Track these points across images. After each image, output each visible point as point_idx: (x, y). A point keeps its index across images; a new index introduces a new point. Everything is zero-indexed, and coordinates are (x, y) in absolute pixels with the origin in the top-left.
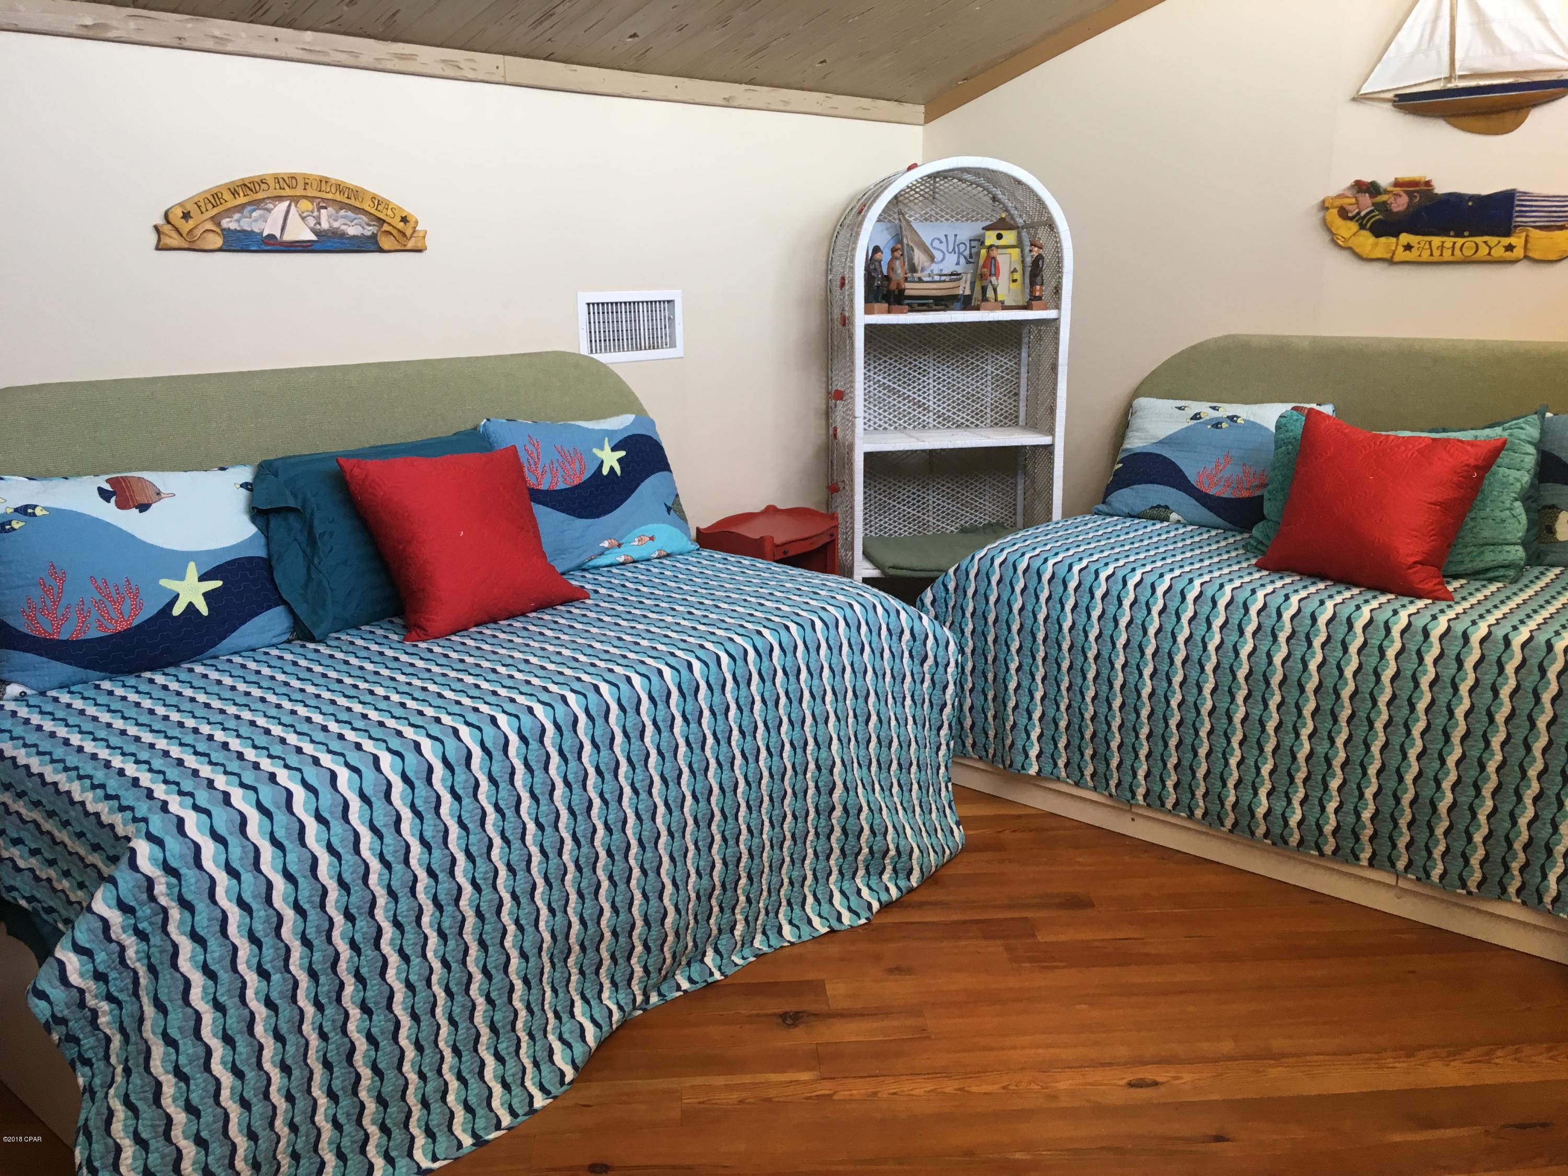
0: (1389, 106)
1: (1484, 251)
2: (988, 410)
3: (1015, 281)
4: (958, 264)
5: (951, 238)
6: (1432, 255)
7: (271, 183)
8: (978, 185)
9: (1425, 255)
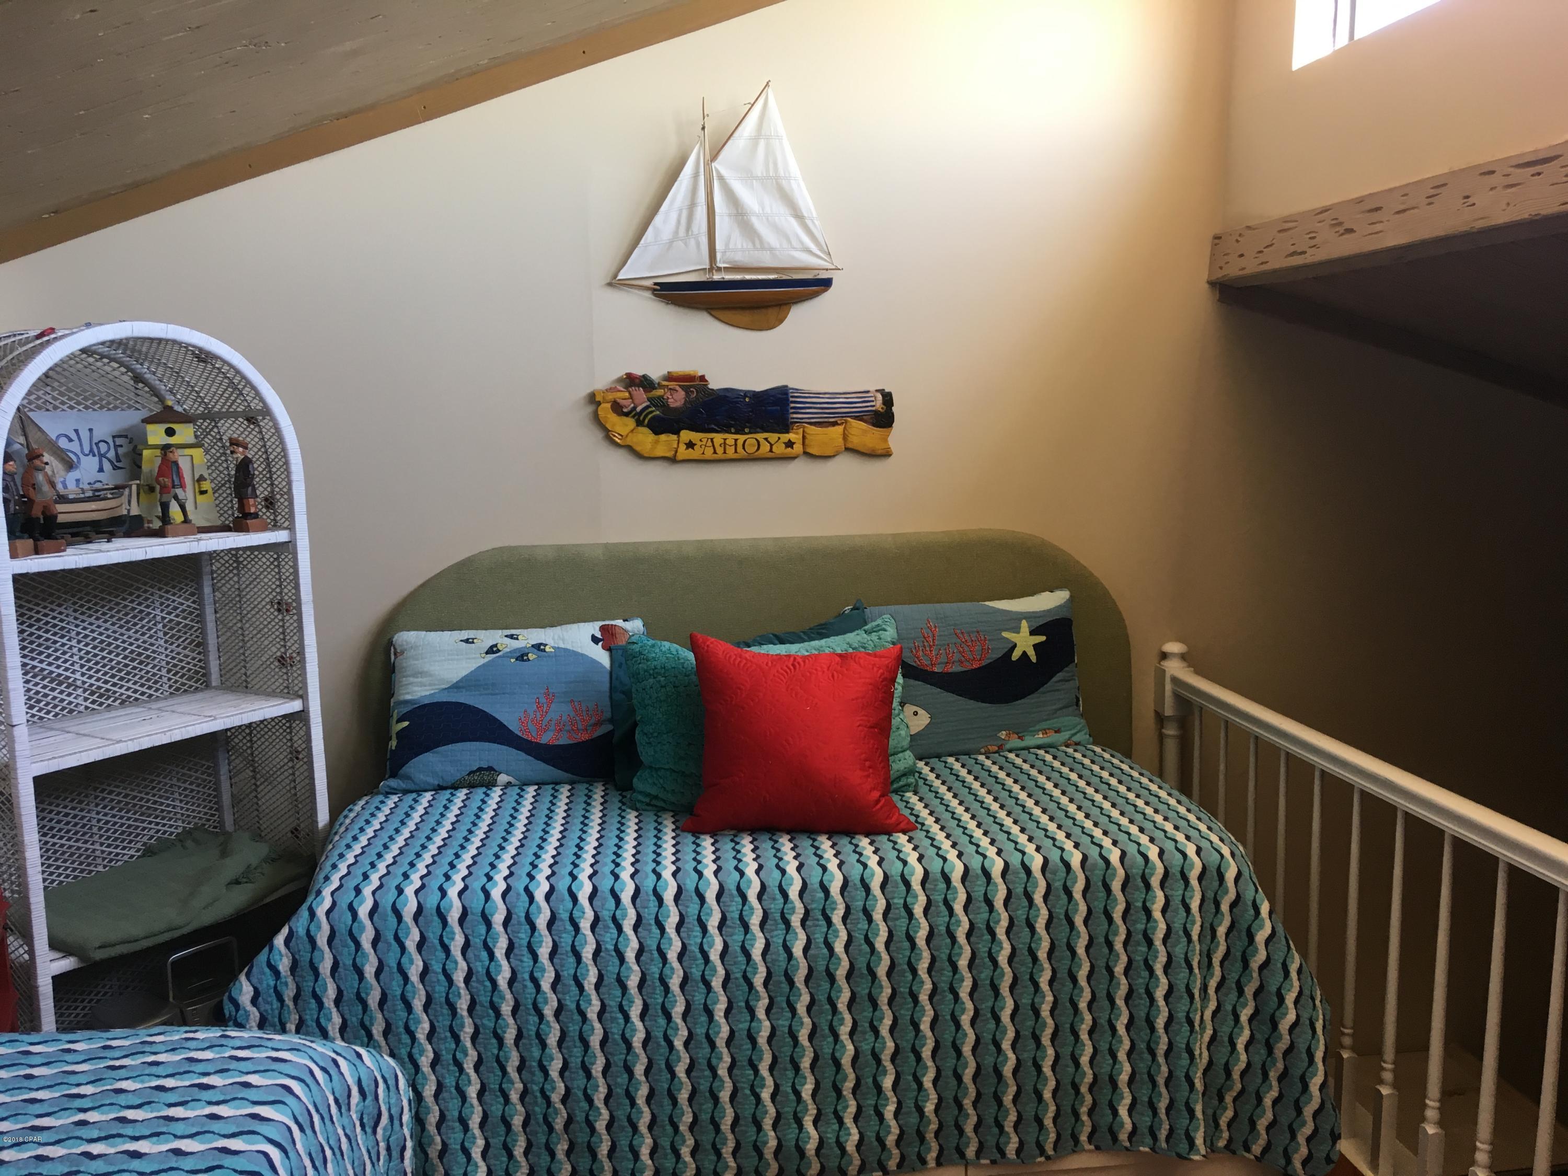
0: (648, 294)
1: (765, 447)
2: (164, 672)
3: (203, 492)
4: (101, 470)
5: (85, 435)
6: (715, 452)
9: (709, 453)
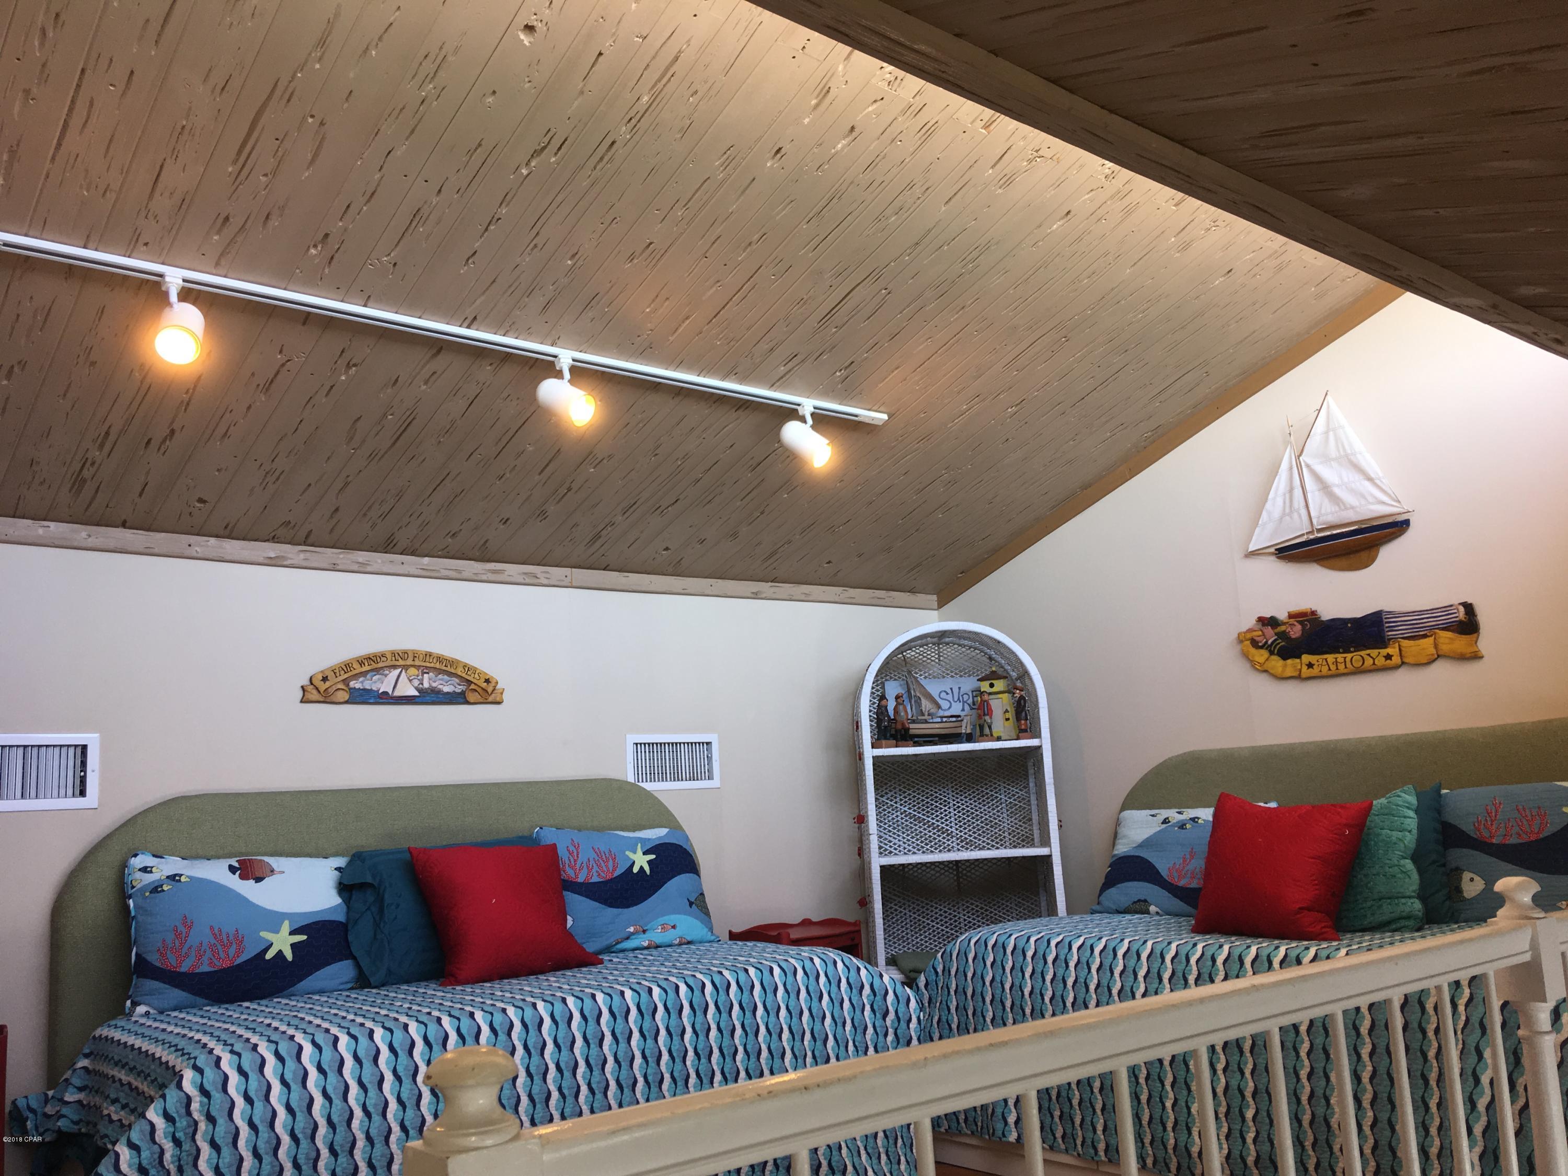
0: (1273, 558)
1: (1369, 661)
2: (1006, 834)
3: (1007, 719)
4: (963, 710)
5: (956, 691)
6: (1330, 669)
7: (389, 656)
8: (975, 649)
9: (1325, 669)
